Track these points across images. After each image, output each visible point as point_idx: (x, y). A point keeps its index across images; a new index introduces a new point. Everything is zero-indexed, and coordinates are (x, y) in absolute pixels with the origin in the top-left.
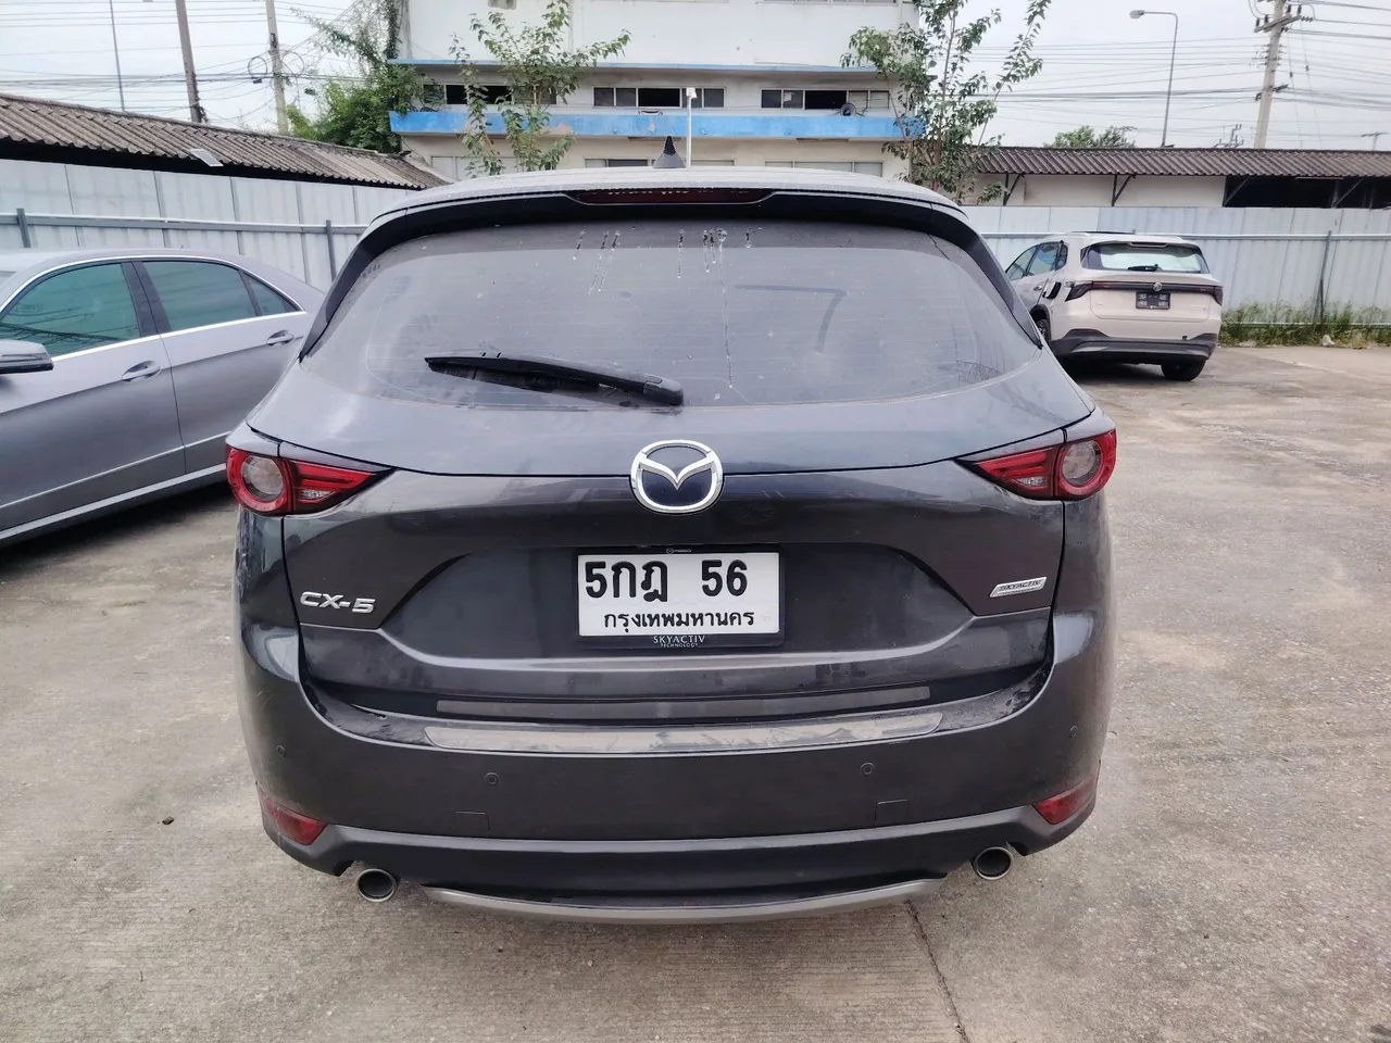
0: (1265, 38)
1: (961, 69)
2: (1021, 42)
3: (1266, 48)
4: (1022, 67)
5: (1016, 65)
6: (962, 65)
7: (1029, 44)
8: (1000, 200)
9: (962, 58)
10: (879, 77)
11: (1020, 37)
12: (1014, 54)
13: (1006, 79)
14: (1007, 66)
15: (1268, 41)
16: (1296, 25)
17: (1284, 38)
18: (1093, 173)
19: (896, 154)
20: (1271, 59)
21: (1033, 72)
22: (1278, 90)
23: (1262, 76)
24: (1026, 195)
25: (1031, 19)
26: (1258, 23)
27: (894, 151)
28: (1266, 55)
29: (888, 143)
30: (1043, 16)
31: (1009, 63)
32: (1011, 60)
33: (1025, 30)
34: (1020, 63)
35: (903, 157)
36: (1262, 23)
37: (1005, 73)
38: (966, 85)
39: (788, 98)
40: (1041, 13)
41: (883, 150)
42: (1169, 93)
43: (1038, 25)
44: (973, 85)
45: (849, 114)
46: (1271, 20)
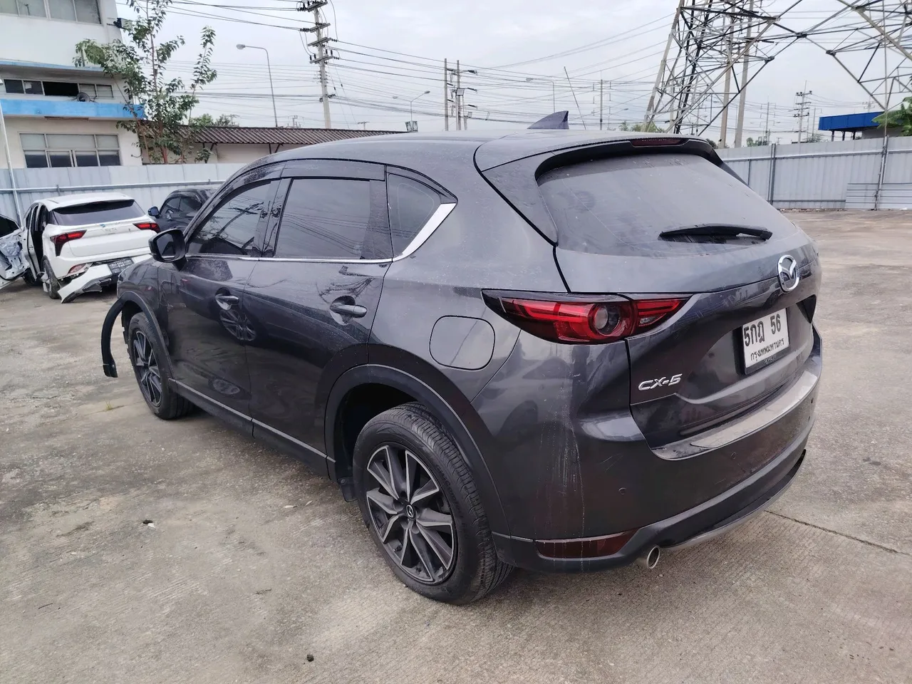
0: (317, 67)
1: (161, 73)
2: (202, 59)
3: (319, 73)
4: (206, 75)
5: (201, 73)
6: (161, 71)
7: (206, 60)
8: (203, 161)
9: (159, 66)
10: (107, 75)
11: (201, 55)
12: (199, 66)
13: (197, 82)
14: (196, 74)
15: (319, 69)
16: (331, 61)
17: (327, 68)
18: (249, 143)
19: (128, 129)
20: (323, 79)
21: (211, 79)
22: (331, 96)
23: (320, 88)
24: (219, 157)
25: (205, 44)
26: (311, 59)
27: (126, 127)
28: (319, 77)
29: (120, 122)
30: (212, 43)
31: (196, 72)
32: (198, 70)
33: (202, 51)
34: (204, 72)
35: (134, 131)
36: (313, 58)
37: (196, 78)
38: (170, 85)
39: (28, 86)
40: (210, 41)
41: (117, 126)
42: (273, 96)
43: (210, 49)
44: (173, 85)
45: (84, 101)
46: (317, 57)
